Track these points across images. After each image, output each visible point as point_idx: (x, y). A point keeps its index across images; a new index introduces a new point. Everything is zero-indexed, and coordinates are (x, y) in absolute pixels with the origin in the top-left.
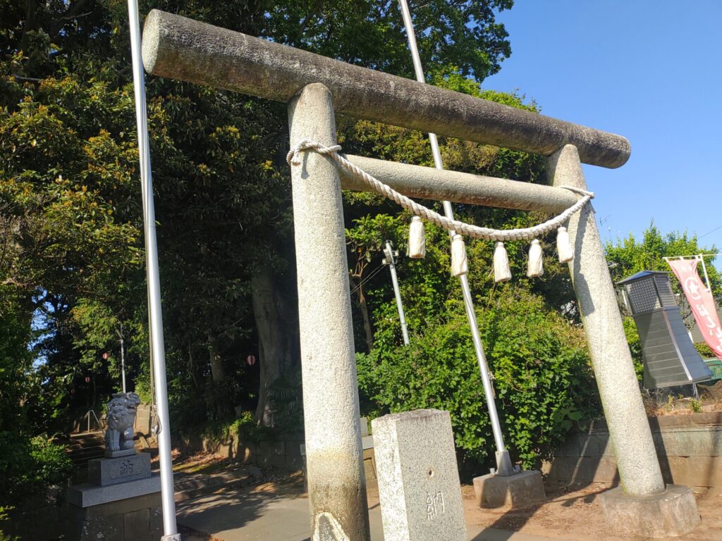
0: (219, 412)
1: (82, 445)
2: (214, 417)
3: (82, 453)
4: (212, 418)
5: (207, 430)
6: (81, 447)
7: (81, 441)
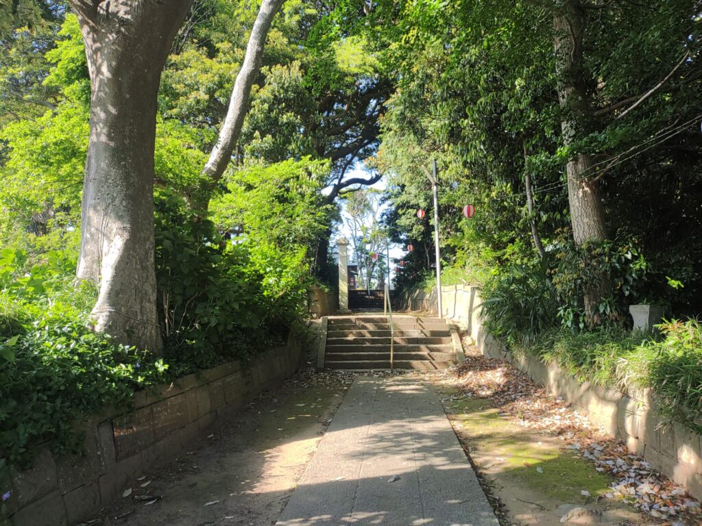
0: (588, 311)
1: (371, 333)
2: (576, 322)
3: (368, 344)
4: (569, 323)
5: (559, 347)
6: (368, 336)
7: (371, 327)
